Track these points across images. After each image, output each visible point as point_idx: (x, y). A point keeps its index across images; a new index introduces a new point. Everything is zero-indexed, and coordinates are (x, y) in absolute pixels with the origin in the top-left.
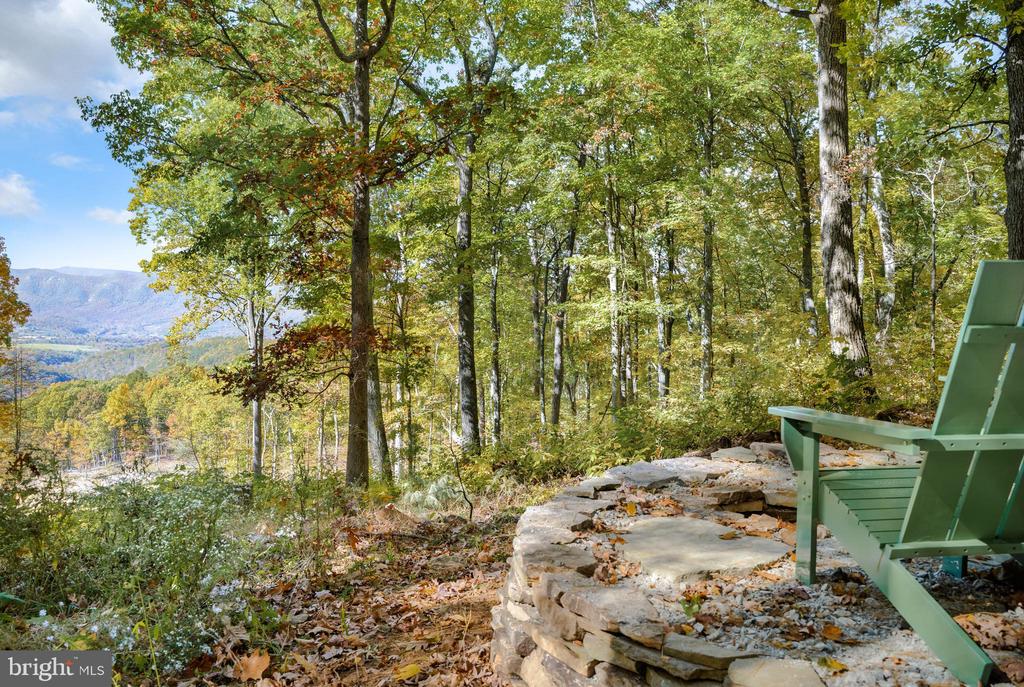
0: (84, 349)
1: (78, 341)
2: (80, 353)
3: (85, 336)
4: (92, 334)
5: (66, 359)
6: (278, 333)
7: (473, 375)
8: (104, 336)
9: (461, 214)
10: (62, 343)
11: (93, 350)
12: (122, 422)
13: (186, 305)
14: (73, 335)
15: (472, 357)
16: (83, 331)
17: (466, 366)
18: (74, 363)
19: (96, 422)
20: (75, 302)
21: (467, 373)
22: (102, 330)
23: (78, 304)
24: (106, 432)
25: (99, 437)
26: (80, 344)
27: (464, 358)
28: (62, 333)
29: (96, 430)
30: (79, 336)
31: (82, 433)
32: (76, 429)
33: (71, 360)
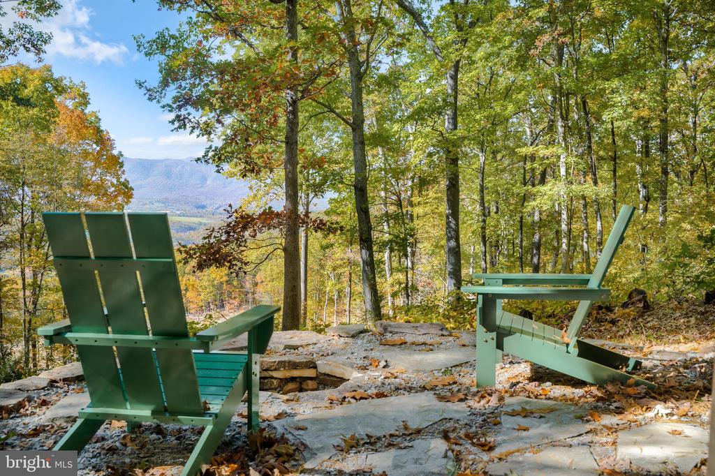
0: (204, 221)
1: (199, 214)
2: (200, 224)
3: (204, 211)
4: (210, 209)
5: (191, 229)
6: (230, 216)
7: (458, 246)
8: (218, 211)
9: (448, 112)
10: (187, 216)
11: (210, 221)
12: (225, 278)
13: (251, 188)
14: (196, 210)
15: (457, 231)
16: (203, 207)
17: (452, 238)
18: (196, 232)
19: (206, 278)
20: (198, 184)
21: (453, 243)
22: (217, 206)
23: (199, 186)
24: (213, 286)
25: (208, 290)
26: (201, 217)
27: (450, 232)
28: (187, 208)
29: (206, 284)
30: (200, 210)
31: (196, 286)
32: (191, 283)
33: (194, 229)
